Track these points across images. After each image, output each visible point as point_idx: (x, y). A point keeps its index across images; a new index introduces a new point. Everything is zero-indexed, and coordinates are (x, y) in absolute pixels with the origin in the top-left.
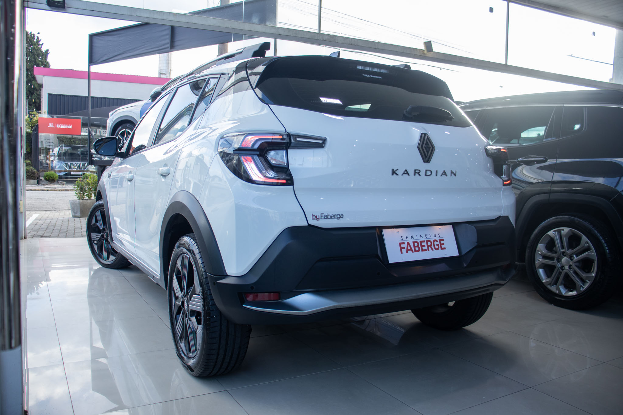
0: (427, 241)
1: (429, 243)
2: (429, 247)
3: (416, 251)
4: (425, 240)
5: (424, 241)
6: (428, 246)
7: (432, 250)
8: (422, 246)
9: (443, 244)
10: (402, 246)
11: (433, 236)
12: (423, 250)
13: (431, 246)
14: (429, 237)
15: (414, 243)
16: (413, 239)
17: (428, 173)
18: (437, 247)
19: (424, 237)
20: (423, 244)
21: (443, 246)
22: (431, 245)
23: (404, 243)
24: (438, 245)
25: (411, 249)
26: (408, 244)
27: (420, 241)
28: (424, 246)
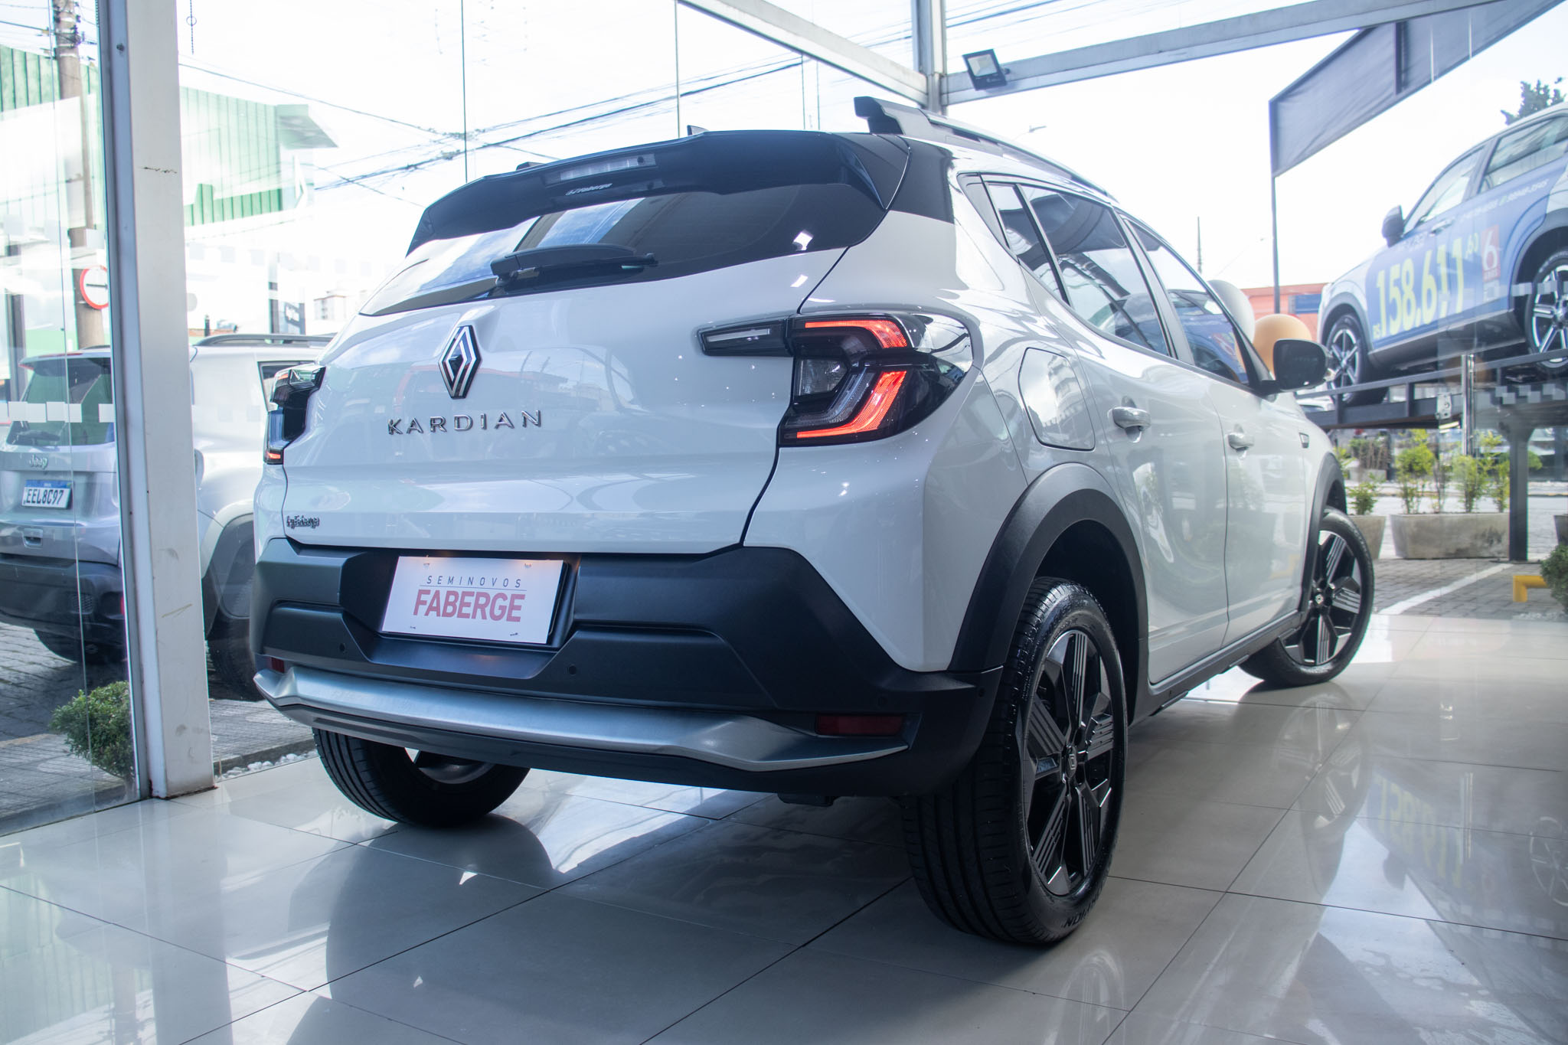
0: (480, 595)
1: (482, 600)
2: (479, 611)
3: (446, 614)
4: (476, 591)
5: (471, 594)
6: (477, 605)
7: (484, 617)
8: (464, 604)
9: (519, 608)
10: (424, 597)
11: (499, 584)
12: (461, 615)
13: (483, 607)
14: (488, 583)
15: (449, 593)
16: (450, 584)
17: (465, 424)
18: (497, 612)
19: (476, 583)
20: (467, 599)
21: (515, 613)
22: (484, 605)
23: (428, 592)
24: (502, 608)
25: (437, 609)
26: (437, 593)
27: (463, 592)
28: (468, 605)
